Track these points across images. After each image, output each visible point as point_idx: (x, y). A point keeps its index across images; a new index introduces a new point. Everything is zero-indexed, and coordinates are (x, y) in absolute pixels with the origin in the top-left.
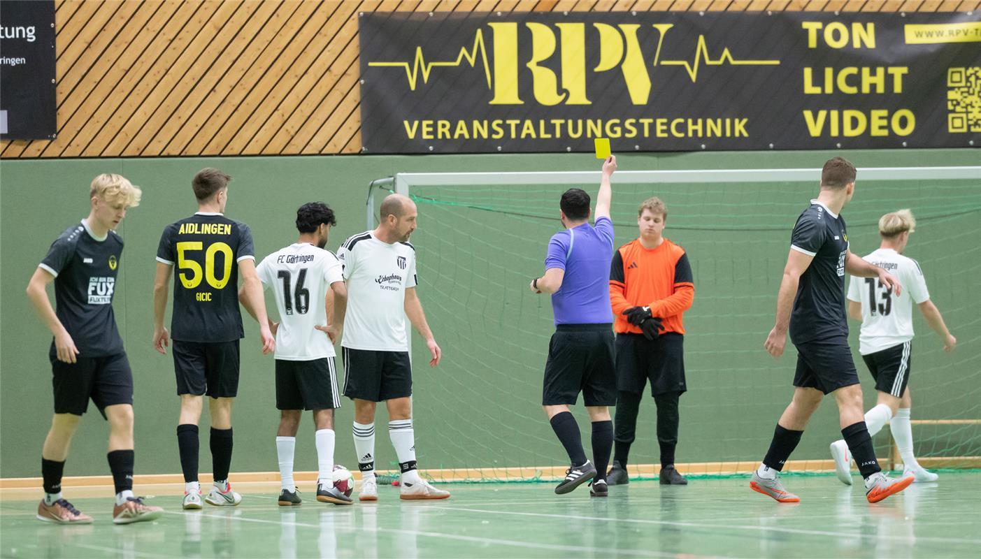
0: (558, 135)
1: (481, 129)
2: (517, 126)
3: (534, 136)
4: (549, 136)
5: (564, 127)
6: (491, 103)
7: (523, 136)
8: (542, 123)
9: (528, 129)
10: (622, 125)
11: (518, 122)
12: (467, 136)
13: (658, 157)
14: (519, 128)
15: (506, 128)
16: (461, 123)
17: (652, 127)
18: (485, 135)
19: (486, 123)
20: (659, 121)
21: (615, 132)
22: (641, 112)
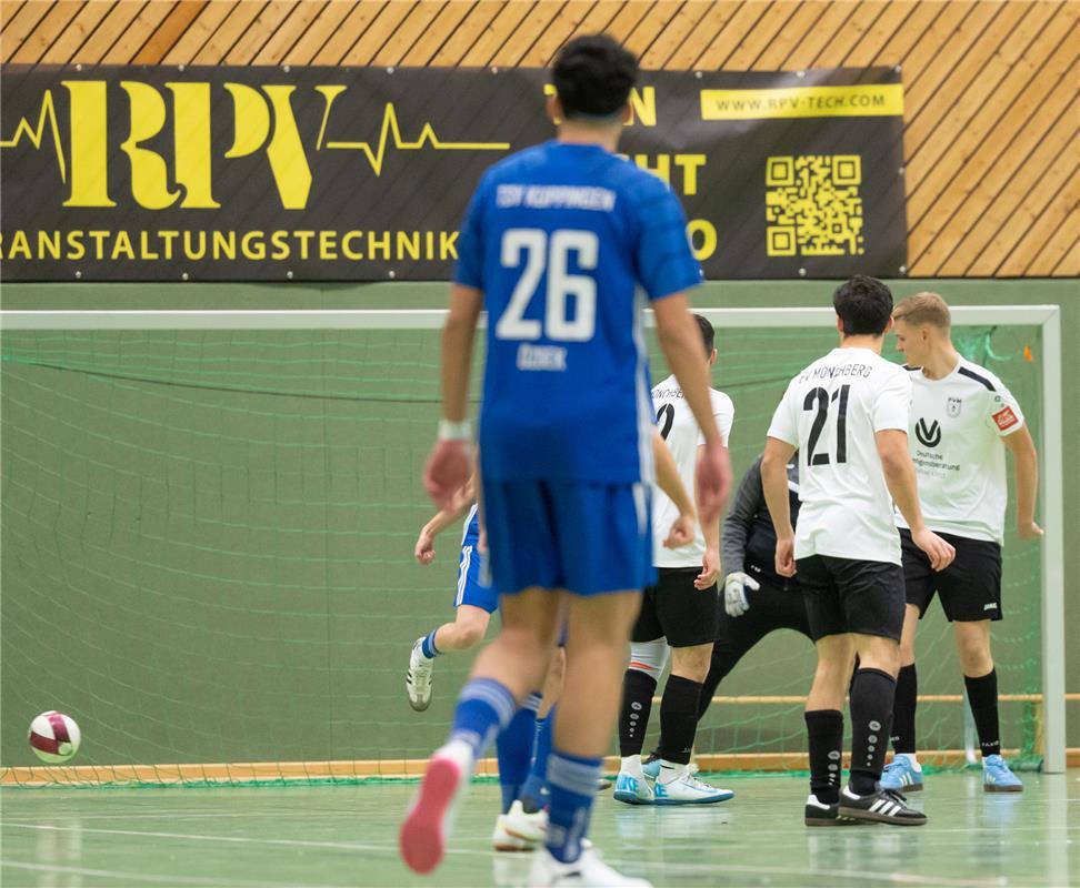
0: (169, 255)
1: (50, 245)
2: (105, 239)
3: (131, 255)
4: (155, 256)
5: (178, 243)
6: (66, 204)
7: (115, 256)
8: (144, 235)
9: (123, 244)
10: (267, 240)
11: (107, 234)
12: (28, 255)
13: (322, 289)
14: (109, 244)
15: (89, 243)
16: (20, 235)
17: (314, 244)
18: (56, 253)
19: (57, 235)
20: (324, 235)
21: (256, 251)
22: (296, 220)
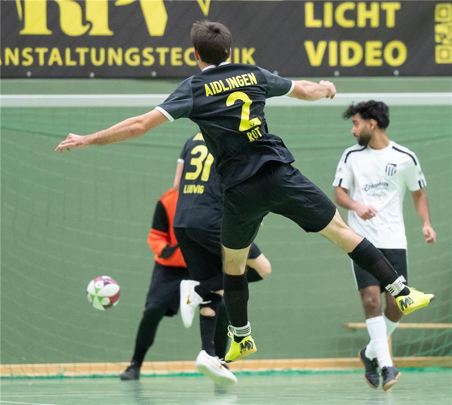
0: (82, 62)
1: (12, 57)
2: (45, 54)
3: (60, 63)
4: (74, 63)
5: (88, 55)
6: (22, 33)
7: (51, 63)
8: (68, 51)
10: (140, 53)
11: (46, 50)
13: (173, 83)
14: (47, 56)
15: (35, 56)
17: (168, 56)
18: (16, 62)
19: (17, 51)
20: (174, 50)
21: (134, 60)
22: (157, 42)
